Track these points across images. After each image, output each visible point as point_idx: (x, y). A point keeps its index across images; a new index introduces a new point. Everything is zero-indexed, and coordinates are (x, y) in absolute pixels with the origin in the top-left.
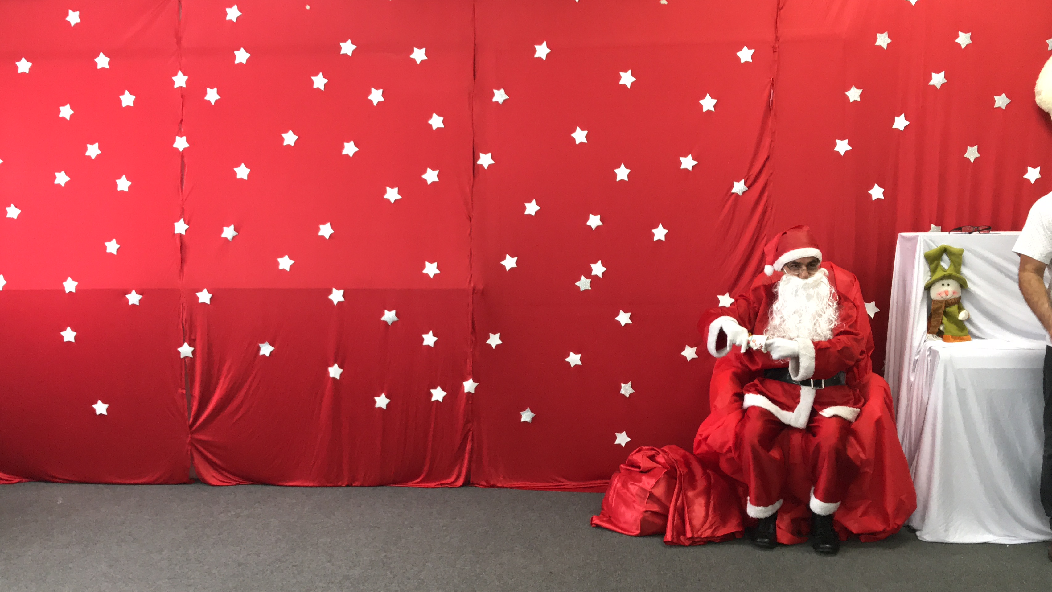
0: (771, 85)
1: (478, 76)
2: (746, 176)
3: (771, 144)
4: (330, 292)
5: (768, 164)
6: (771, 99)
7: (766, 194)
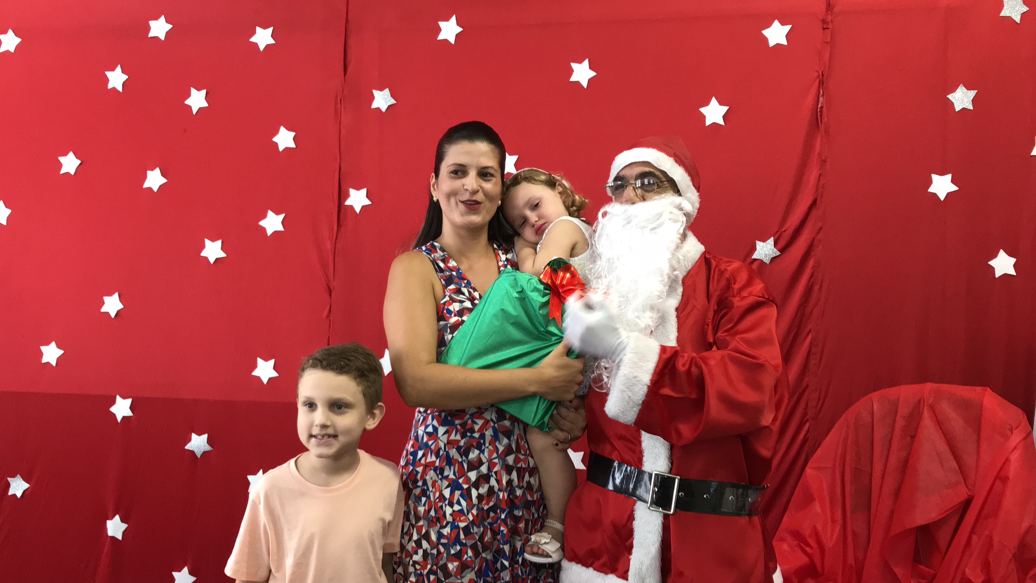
0: (820, 82)
1: (350, 69)
2: (777, 232)
3: (819, 179)
4: (113, 402)
5: (814, 213)
6: (819, 106)
7: (811, 263)
